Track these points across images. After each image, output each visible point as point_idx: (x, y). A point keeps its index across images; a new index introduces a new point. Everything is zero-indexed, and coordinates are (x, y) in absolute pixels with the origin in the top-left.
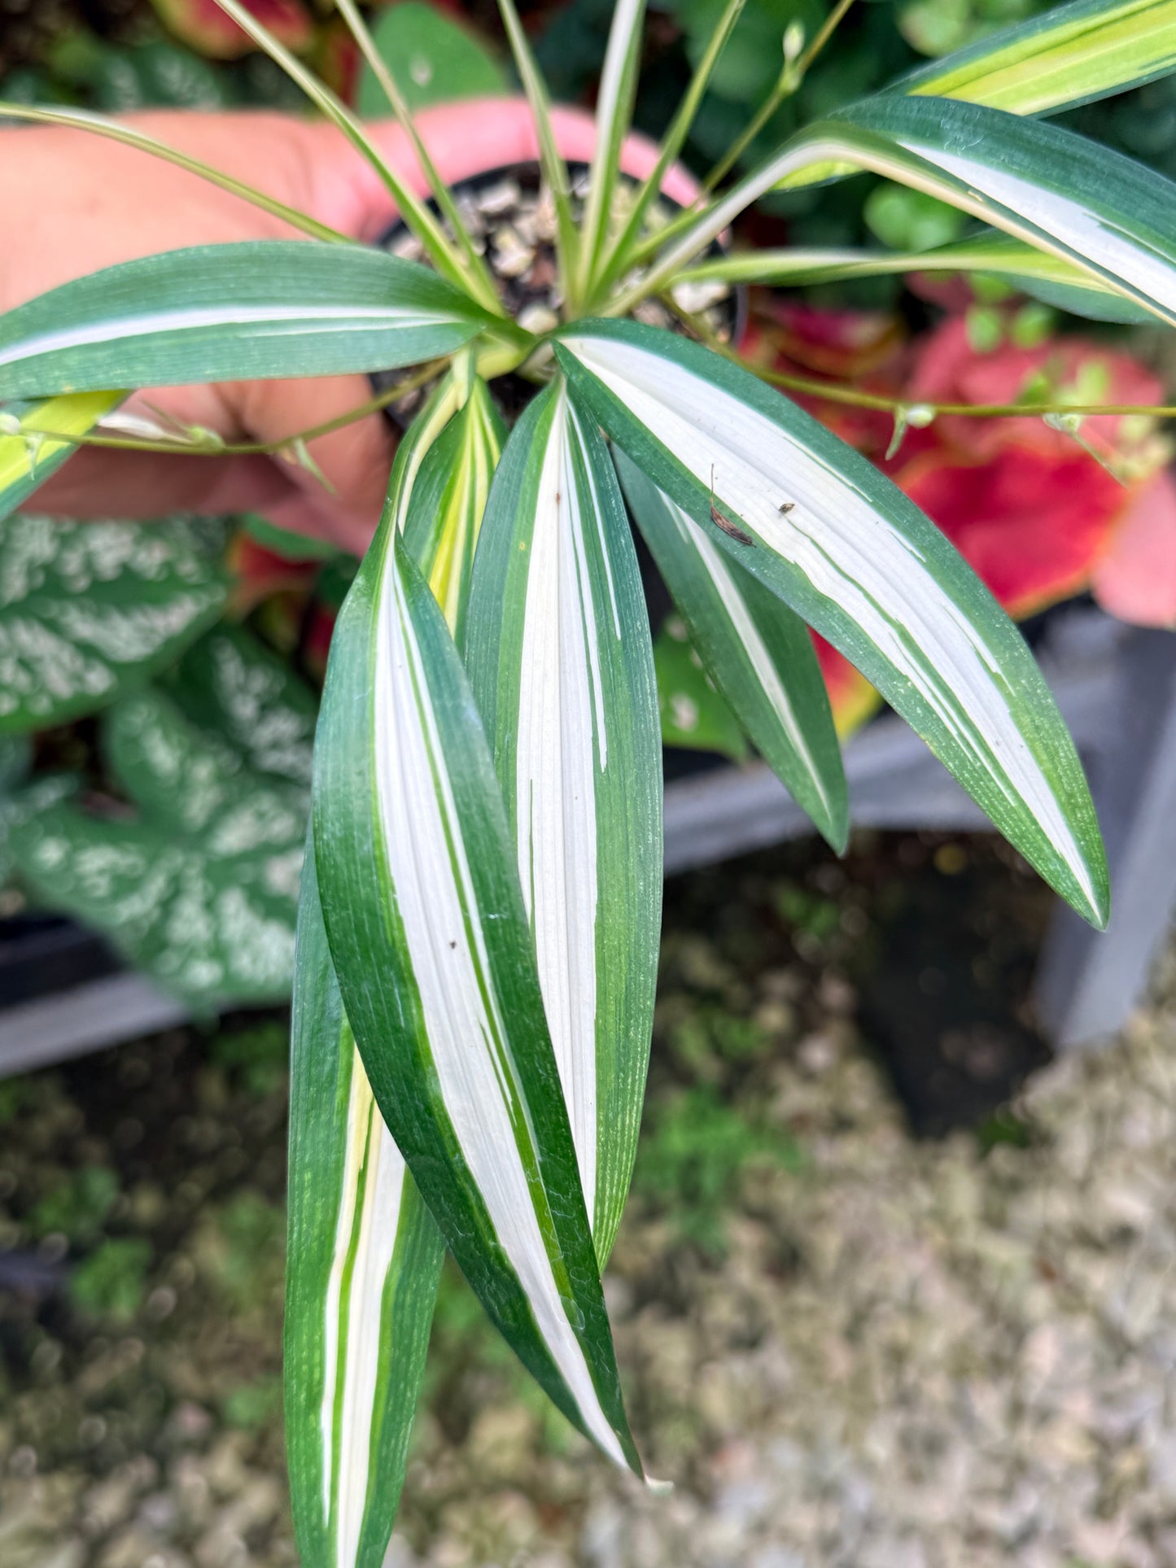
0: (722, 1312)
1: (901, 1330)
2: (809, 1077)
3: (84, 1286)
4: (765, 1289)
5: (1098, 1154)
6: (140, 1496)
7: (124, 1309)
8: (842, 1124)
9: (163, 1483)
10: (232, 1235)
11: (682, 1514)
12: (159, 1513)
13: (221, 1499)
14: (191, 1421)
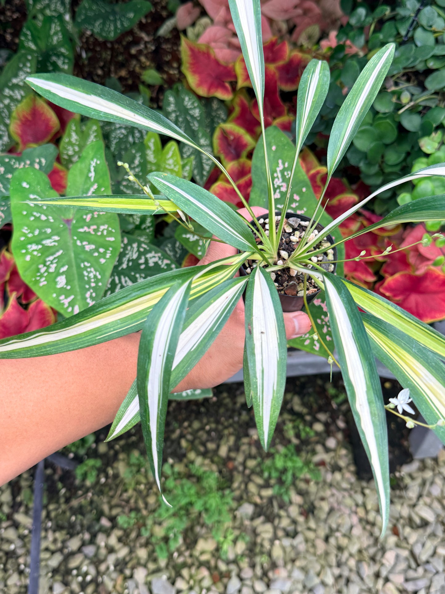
0: (285, 523)
1: (344, 542)
2: (327, 450)
3: (79, 471)
4: (301, 519)
5: (420, 496)
6: (84, 544)
7: (89, 483)
8: (336, 468)
9: (92, 541)
10: (129, 465)
11: (260, 586)
12: (90, 550)
13: (111, 550)
14: (105, 522)
